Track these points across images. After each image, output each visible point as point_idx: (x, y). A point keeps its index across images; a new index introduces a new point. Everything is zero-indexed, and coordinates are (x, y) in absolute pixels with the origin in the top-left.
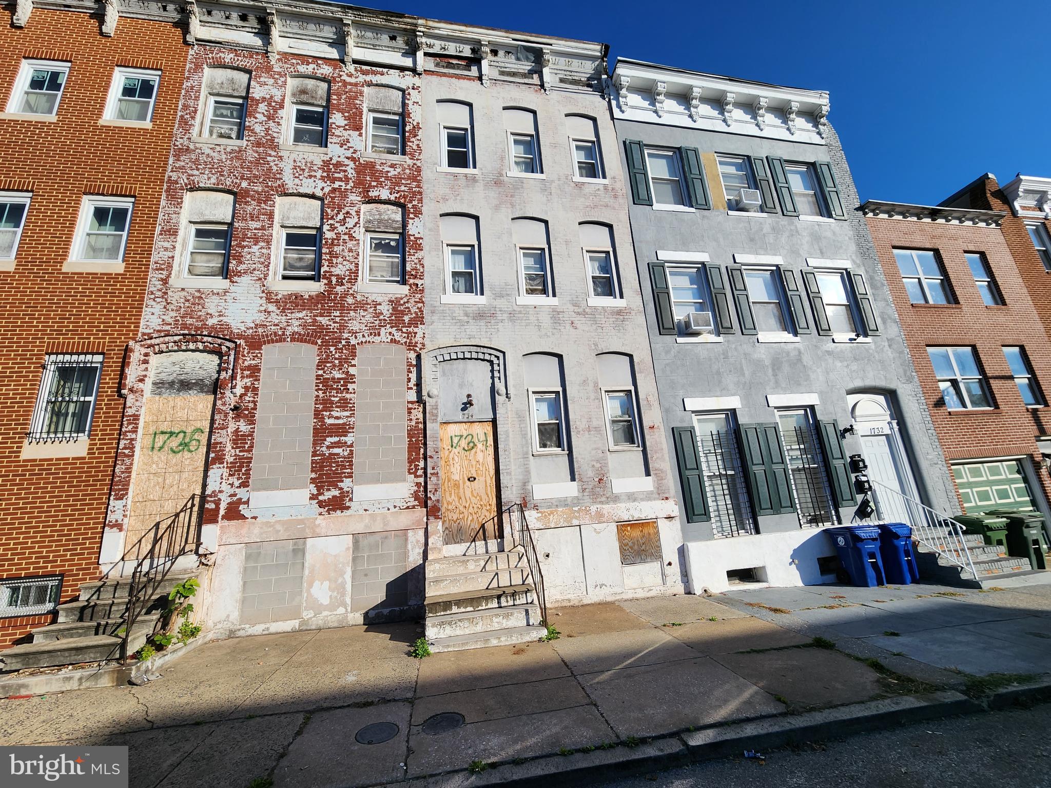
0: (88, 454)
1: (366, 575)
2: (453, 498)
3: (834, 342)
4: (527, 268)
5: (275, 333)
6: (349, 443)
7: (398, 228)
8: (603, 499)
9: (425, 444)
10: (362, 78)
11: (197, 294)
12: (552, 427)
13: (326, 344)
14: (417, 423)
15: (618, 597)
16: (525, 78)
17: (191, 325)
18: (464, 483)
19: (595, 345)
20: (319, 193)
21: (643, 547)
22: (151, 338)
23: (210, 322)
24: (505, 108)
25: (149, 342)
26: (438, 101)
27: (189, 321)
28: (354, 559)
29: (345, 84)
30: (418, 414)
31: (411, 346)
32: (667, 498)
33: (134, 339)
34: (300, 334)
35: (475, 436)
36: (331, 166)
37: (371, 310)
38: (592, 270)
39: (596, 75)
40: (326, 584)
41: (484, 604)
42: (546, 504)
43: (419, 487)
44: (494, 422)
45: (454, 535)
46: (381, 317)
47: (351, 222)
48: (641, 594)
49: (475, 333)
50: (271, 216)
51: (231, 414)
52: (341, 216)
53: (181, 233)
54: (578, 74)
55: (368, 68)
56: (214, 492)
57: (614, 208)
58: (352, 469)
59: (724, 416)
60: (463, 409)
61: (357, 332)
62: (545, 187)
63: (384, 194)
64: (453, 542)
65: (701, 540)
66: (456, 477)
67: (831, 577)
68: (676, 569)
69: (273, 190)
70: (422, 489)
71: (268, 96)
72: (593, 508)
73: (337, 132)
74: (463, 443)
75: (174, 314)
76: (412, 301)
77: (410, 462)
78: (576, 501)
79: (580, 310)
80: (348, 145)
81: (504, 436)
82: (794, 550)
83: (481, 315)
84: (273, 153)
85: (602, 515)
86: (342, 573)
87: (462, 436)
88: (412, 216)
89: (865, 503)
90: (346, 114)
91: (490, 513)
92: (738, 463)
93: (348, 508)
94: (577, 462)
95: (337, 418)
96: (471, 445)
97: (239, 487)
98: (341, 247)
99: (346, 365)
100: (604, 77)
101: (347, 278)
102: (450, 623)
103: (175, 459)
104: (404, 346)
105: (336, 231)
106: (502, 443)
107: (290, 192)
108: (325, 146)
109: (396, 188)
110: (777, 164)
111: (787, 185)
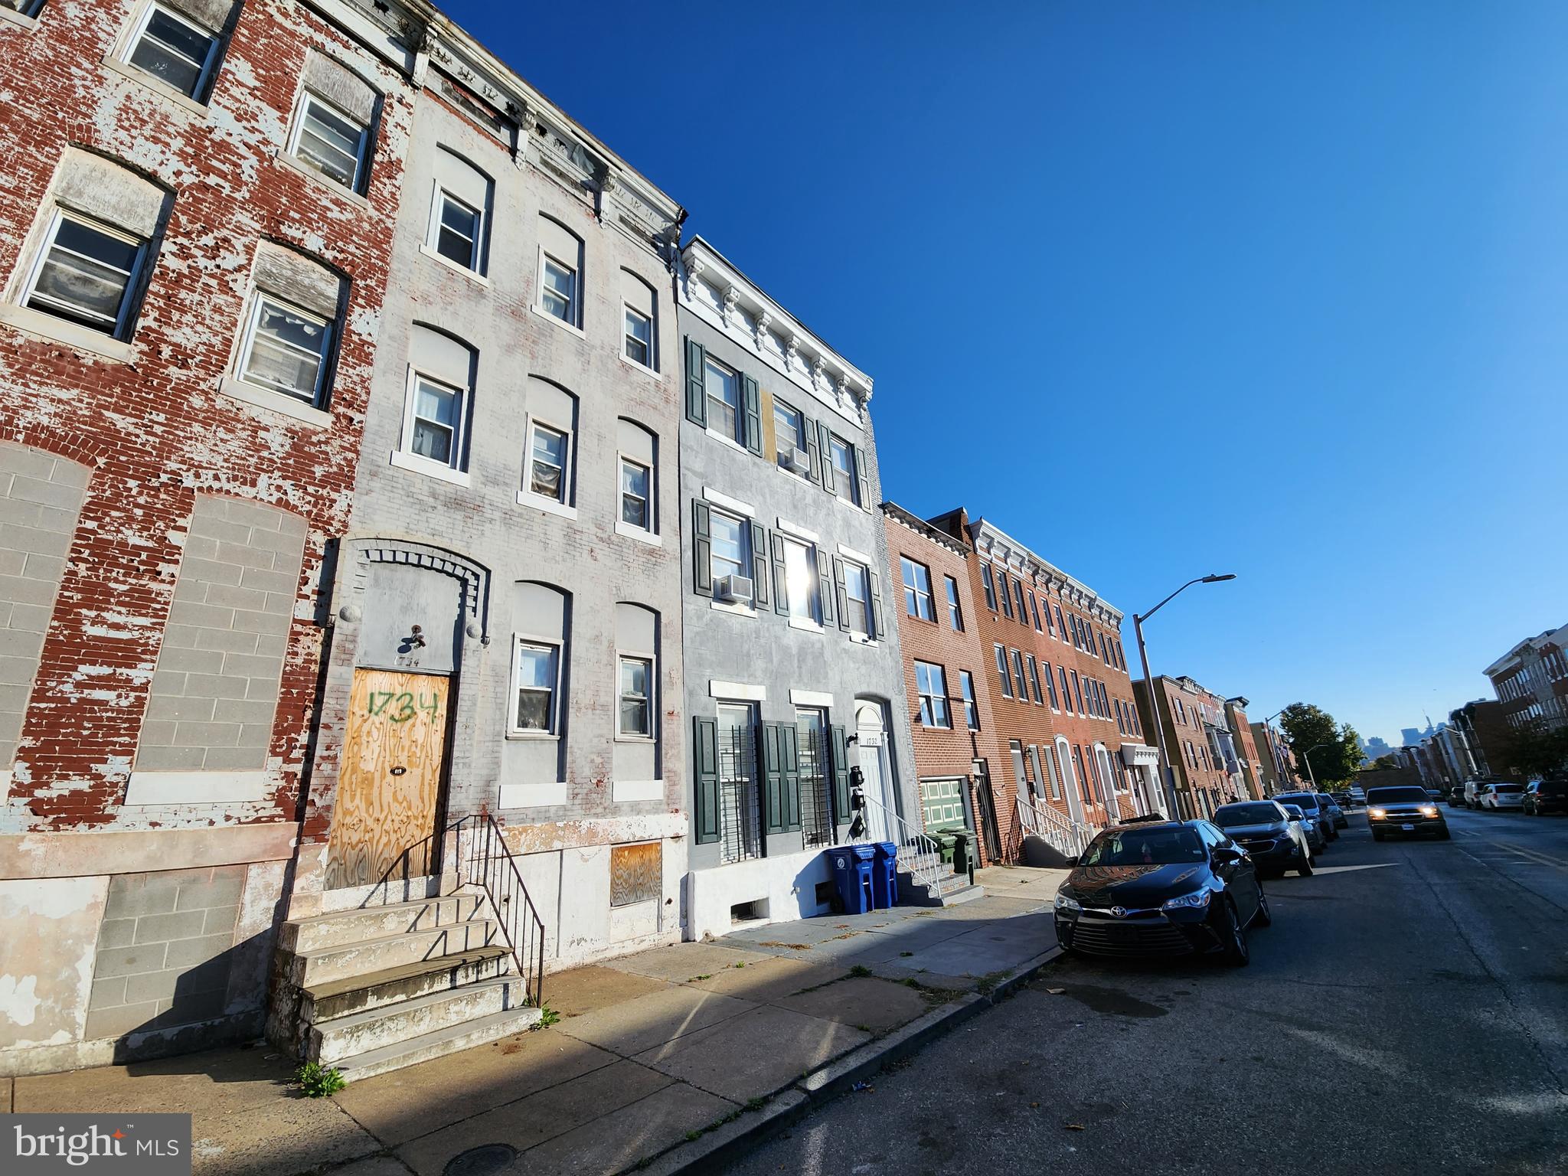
1: (129, 961)
2: (357, 803)
3: (850, 639)
4: (537, 452)
6: (137, 682)
7: (330, 310)
8: (600, 810)
9: (318, 702)
10: (305, 31)
12: (540, 696)
14: (306, 661)
15: (600, 956)
16: (576, 189)
18: (383, 777)
19: (618, 589)
20: (166, 175)
21: (641, 879)
24: (543, 214)
28: (107, 928)
29: (271, 21)
30: (312, 645)
31: (319, 522)
32: (677, 811)
34: (53, 434)
35: (417, 698)
36: (208, 143)
37: (244, 434)
38: (623, 486)
39: (665, 239)
41: (426, 986)
42: (517, 817)
43: (290, 782)
44: (454, 679)
45: (346, 872)
46: (265, 454)
47: (229, 261)
48: (630, 948)
49: (444, 529)
50: (43, 175)
52: (208, 240)
54: (644, 224)
55: (323, 22)
57: (663, 415)
58: (134, 736)
59: (746, 708)
60: (403, 650)
61: (202, 467)
62: (582, 350)
63: (314, 242)
64: (344, 883)
65: (709, 867)
66: (369, 766)
67: (825, 907)
68: (676, 907)
69: (62, 129)
70: (296, 784)
72: (585, 824)
73: (235, 91)
74: (393, 708)
76: (335, 443)
77: (279, 732)
78: (561, 813)
79: (605, 536)
80: (254, 124)
81: (469, 703)
82: (798, 876)
83: (457, 502)
84: (88, 65)
85: (595, 834)
86: (72, 959)
87: (391, 695)
88: (360, 301)
89: (858, 821)
90: (261, 71)
91: (422, 830)
92: (753, 768)
93: (110, 818)
94: (572, 753)
95: (116, 627)
96: (408, 712)
98: (197, 297)
99: (161, 524)
100: (673, 245)
101: (199, 358)
102: (371, 1027)
104: (304, 519)
105: (190, 262)
106: (463, 714)
107: (103, 147)
108: (204, 100)
109: (340, 243)
110: (824, 433)
111: (830, 458)
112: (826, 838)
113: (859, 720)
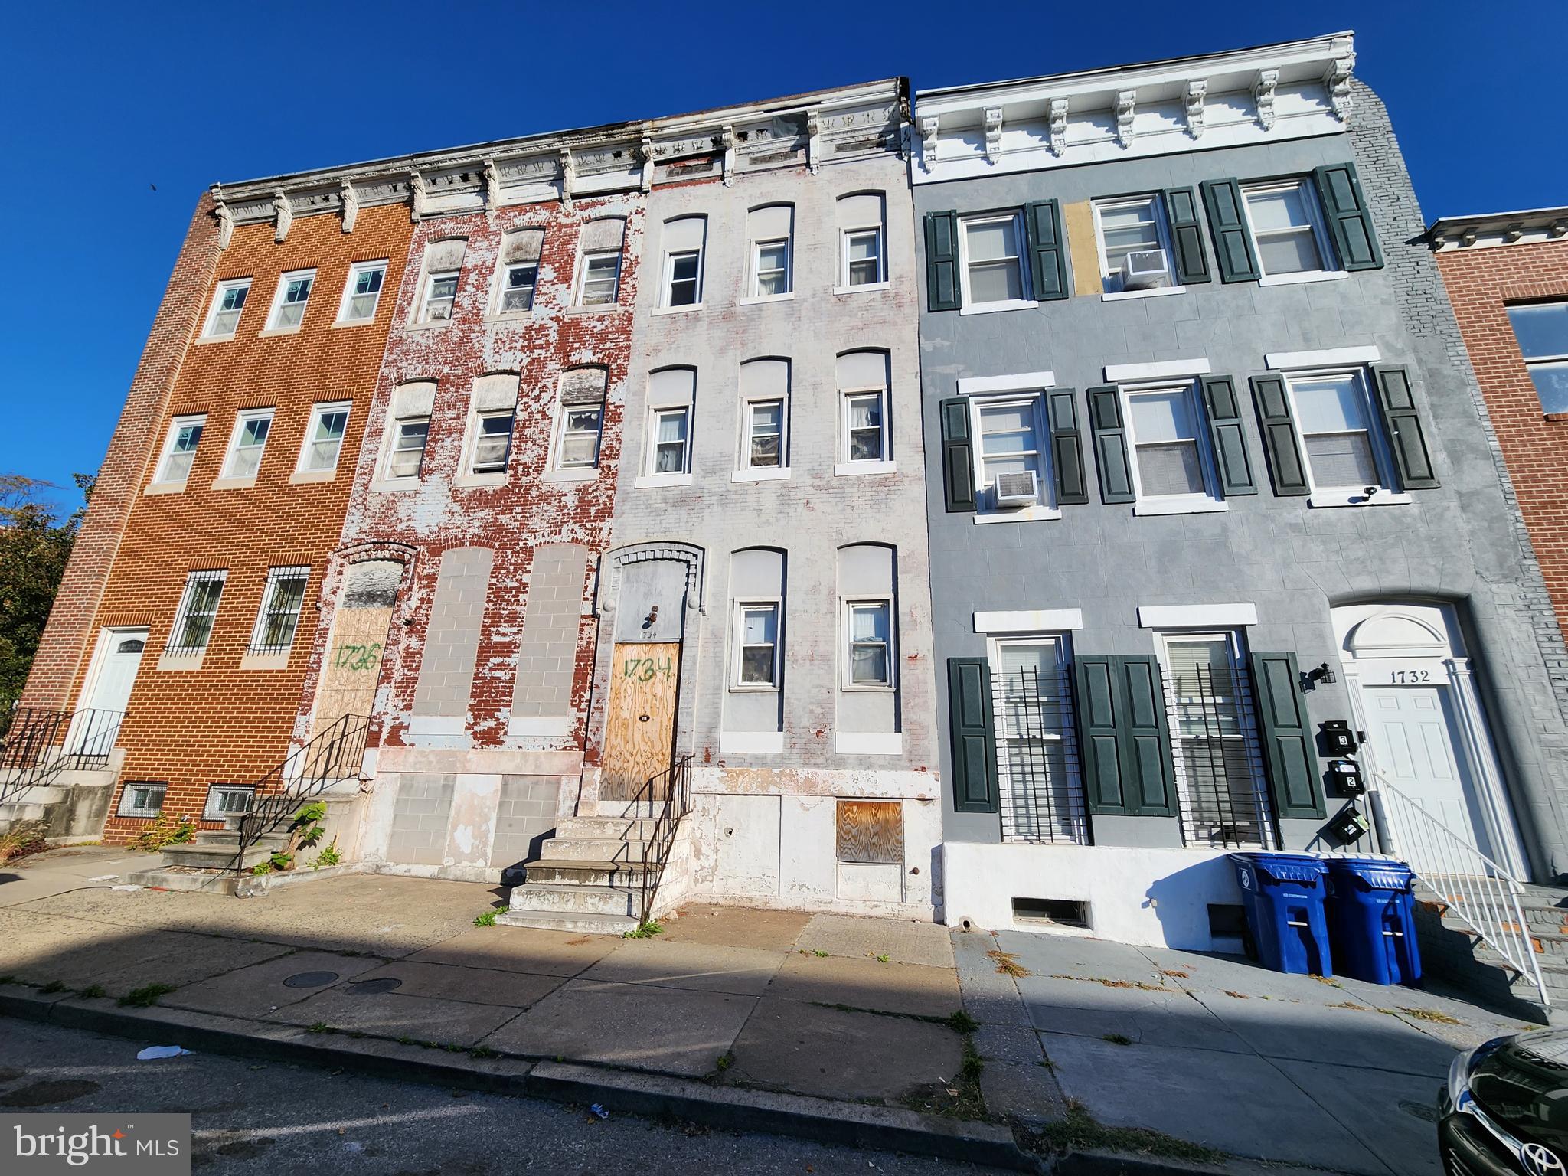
0: (289, 667)
1: (510, 825)
2: (617, 741)
3: (1310, 505)
4: (757, 429)
5: (456, 536)
6: (512, 666)
7: (600, 396)
8: (820, 761)
9: (593, 670)
10: (580, 214)
11: (392, 498)
12: (763, 652)
13: (503, 547)
14: (589, 643)
15: (823, 908)
16: (786, 158)
17: (383, 531)
18: (635, 723)
19: (839, 533)
20: (517, 368)
21: (875, 840)
22: (347, 548)
23: (400, 527)
24: (751, 210)
25: (345, 552)
26: (666, 222)
27: (382, 528)
28: (501, 804)
29: (560, 226)
30: (590, 632)
31: (594, 546)
32: (924, 769)
33: (332, 549)
34: (479, 537)
35: (656, 661)
36: (533, 332)
37: (555, 503)
38: (854, 420)
39: (893, 127)
40: (470, 829)
41: (592, 879)
42: (736, 761)
43: (581, 724)
44: (681, 643)
45: (612, 790)
46: (565, 511)
47: (546, 397)
48: (860, 909)
49: (672, 525)
50: (466, 401)
51: (405, 629)
52: (536, 392)
53: (386, 433)
54: (865, 132)
55: (588, 200)
56: (379, 713)
57: (895, 324)
58: (511, 697)
59: (1052, 642)
60: (645, 626)
61: (537, 532)
62: (792, 312)
63: (586, 356)
64: (611, 797)
65: (975, 841)
66: (626, 714)
67: (1235, 944)
68: (925, 879)
69: (472, 372)
70: (584, 726)
71: (480, 263)
72: (802, 773)
73: (544, 290)
74: (640, 671)
75: (369, 521)
76: (602, 488)
77: (575, 691)
78: (778, 761)
79: (823, 483)
80: (555, 302)
81: (689, 663)
82: (1156, 883)
83: (684, 500)
84: (477, 328)
85: (814, 785)
86: (487, 820)
87: (639, 661)
88: (614, 379)
89: (1346, 817)
90: (557, 265)
91: (662, 766)
92: (1067, 722)
93: (502, 742)
94: (789, 704)
95: (504, 635)
96: (650, 673)
97: (402, 710)
98: (532, 429)
99: (520, 572)
100: (904, 125)
101: (534, 466)
103: (354, 676)
104: (586, 547)
105: (529, 410)
106: (686, 672)
107: (489, 370)
108: (530, 308)
109: (601, 346)
110: (1223, 193)
111: (1239, 227)
112: (1257, 836)
113: (1358, 640)
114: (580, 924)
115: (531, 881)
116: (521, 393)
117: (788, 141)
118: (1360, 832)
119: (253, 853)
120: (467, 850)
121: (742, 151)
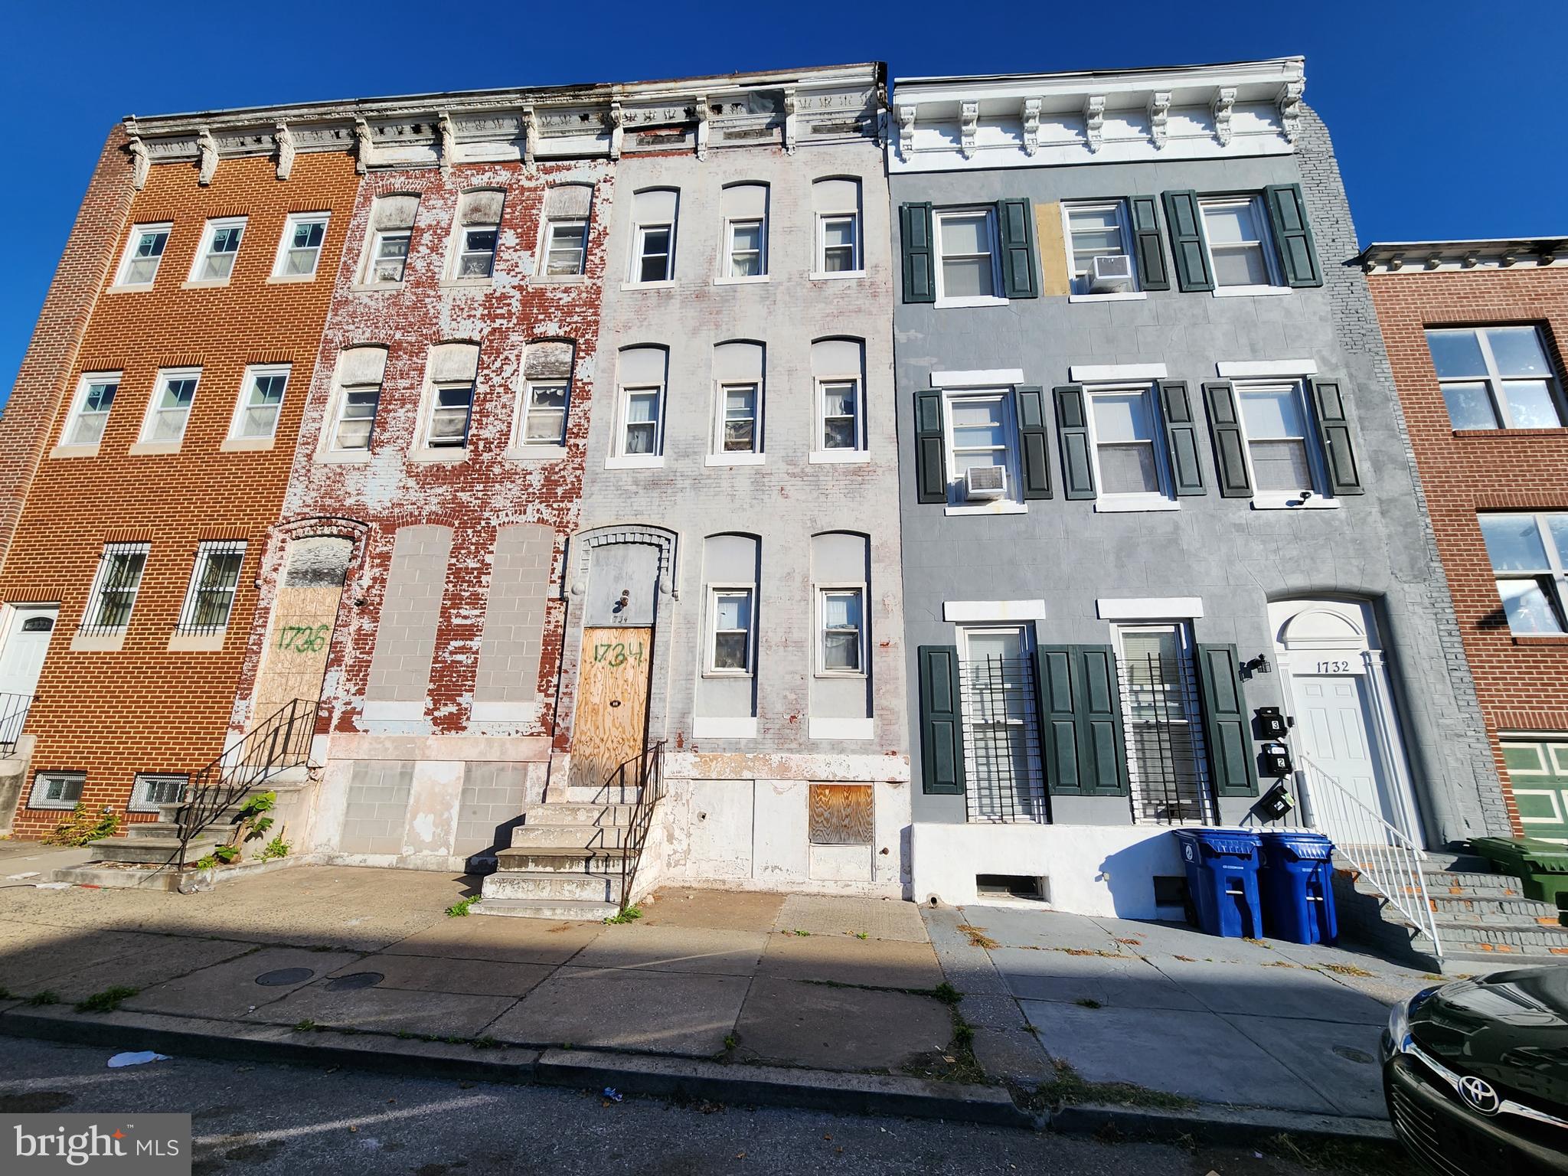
0: (224, 648)
1: (475, 813)
2: (587, 727)
3: (1252, 507)
4: (730, 413)
5: (411, 513)
6: (474, 649)
7: (566, 372)
8: (794, 746)
9: (562, 655)
10: (544, 178)
11: (339, 470)
12: (736, 638)
13: (464, 526)
14: (556, 627)
15: (796, 889)
16: (761, 136)
17: (329, 506)
18: (605, 708)
19: (813, 521)
20: (477, 337)
21: (846, 822)
22: (289, 523)
23: (348, 502)
24: (725, 187)
25: (287, 527)
26: (637, 192)
27: (328, 501)
28: (464, 792)
29: (523, 189)
30: (558, 615)
31: (561, 527)
32: (894, 753)
33: (273, 523)
34: (437, 515)
35: (627, 646)
36: (494, 301)
37: (519, 482)
38: (828, 408)
39: (869, 112)
40: (431, 817)
41: (567, 866)
42: (709, 746)
43: (548, 710)
44: (653, 628)
45: (582, 775)
46: (531, 490)
47: (508, 370)
48: (831, 889)
49: (643, 508)
50: (421, 370)
51: (356, 609)
52: (498, 364)
53: (331, 401)
54: (841, 115)
55: (553, 164)
56: (329, 698)
57: (870, 313)
58: (474, 681)
59: (1017, 631)
60: (616, 611)
61: (499, 511)
62: (767, 294)
63: (552, 329)
64: (581, 783)
65: (943, 822)
66: (596, 700)
68: (894, 859)
69: (427, 339)
70: (552, 712)
71: (435, 223)
72: (776, 758)
73: (505, 256)
74: (611, 655)
75: (314, 494)
76: (569, 468)
77: (542, 676)
78: (752, 746)
79: (797, 470)
80: (517, 270)
81: (663, 649)
82: (1109, 858)
83: (656, 483)
84: (432, 293)
85: (787, 769)
86: (449, 807)
87: (609, 646)
88: (582, 354)
89: (1276, 794)
90: (519, 230)
91: (634, 751)
92: (1029, 707)
93: (464, 728)
94: (762, 689)
95: (465, 617)
96: (621, 658)
97: (354, 694)
98: (494, 403)
99: (482, 552)
100: (881, 111)
101: (496, 442)
102: (512, 882)
103: (299, 658)
104: (553, 528)
105: (490, 383)
106: (659, 657)
107: (445, 338)
108: (490, 275)
109: (568, 320)
110: (1182, 203)
111: (1196, 238)
112: (1197, 813)
113: (1290, 633)
114: (558, 911)
115: (502, 869)
116: (481, 365)
117: (764, 119)
118: (1287, 808)
119: (197, 847)
120: (427, 838)
121: (715, 125)
